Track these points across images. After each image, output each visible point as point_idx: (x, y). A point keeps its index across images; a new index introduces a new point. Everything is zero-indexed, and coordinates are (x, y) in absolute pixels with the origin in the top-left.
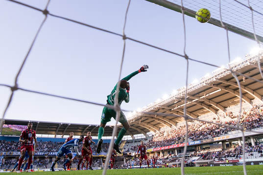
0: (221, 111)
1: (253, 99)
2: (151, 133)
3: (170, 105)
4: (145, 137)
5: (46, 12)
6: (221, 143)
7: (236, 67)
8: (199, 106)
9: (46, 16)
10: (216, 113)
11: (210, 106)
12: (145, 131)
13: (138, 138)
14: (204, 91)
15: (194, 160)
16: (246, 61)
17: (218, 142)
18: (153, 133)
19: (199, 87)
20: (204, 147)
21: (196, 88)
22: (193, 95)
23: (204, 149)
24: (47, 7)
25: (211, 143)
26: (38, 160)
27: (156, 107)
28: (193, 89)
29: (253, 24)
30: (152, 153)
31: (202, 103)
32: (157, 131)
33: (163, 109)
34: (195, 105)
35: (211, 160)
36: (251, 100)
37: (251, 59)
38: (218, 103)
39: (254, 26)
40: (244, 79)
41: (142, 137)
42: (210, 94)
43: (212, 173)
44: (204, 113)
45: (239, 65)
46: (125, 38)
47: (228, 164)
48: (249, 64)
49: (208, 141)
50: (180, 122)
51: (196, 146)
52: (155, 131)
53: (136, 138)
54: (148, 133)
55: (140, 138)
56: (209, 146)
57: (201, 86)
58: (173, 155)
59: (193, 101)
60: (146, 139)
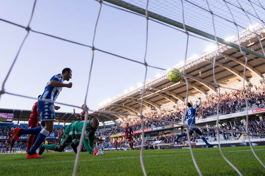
0: (180, 101)
1: (208, 91)
2: (119, 120)
3: (137, 96)
4: (114, 123)
5: (28, 29)
6: (180, 129)
7: (193, 62)
8: (161, 97)
9: (29, 32)
10: (176, 103)
11: (170, 97)
12: (114, 118)
13: (108, 124)
14: (166, 83)
15: (157, 144)
16: (202, 58)
17: (178, 128)
18: (122, 120)
19: (161, 80)
20: (166, 132)
21: (159, 81)
22: (156, 87)
23: (165, 134)
24: (29, 25)
25: (172, 129)
26: (21, 143)
27: (124, 97)
28: (156, 82)
29: (214, 28)
30: (120, 137)
31: (164, 94)
32: (125, 119)
33: (130, 99)
34: (158, 96)
35: (171, 144)
36: (206, 91)
37: (206, 56)
38: (177, 94)
39: (215, 30)
40: (200, 73)
41: (112, 124)
42: (171, 86)
43: (172, 155)
44: (165, 102)
45: (196, 61)
46: (93, 49)
47: (186, 146)
48: (205, 60)
49: (169, 127)
50: (144, 110)
51: (158, 131)
52: (123, 118)
53: (106, 125)
54: (117, 120)
55: (110, 124)
56: (169, 131)
57: (163, 79)
58: (138, 139)
59: (156, 92)
60: (115, 125)
